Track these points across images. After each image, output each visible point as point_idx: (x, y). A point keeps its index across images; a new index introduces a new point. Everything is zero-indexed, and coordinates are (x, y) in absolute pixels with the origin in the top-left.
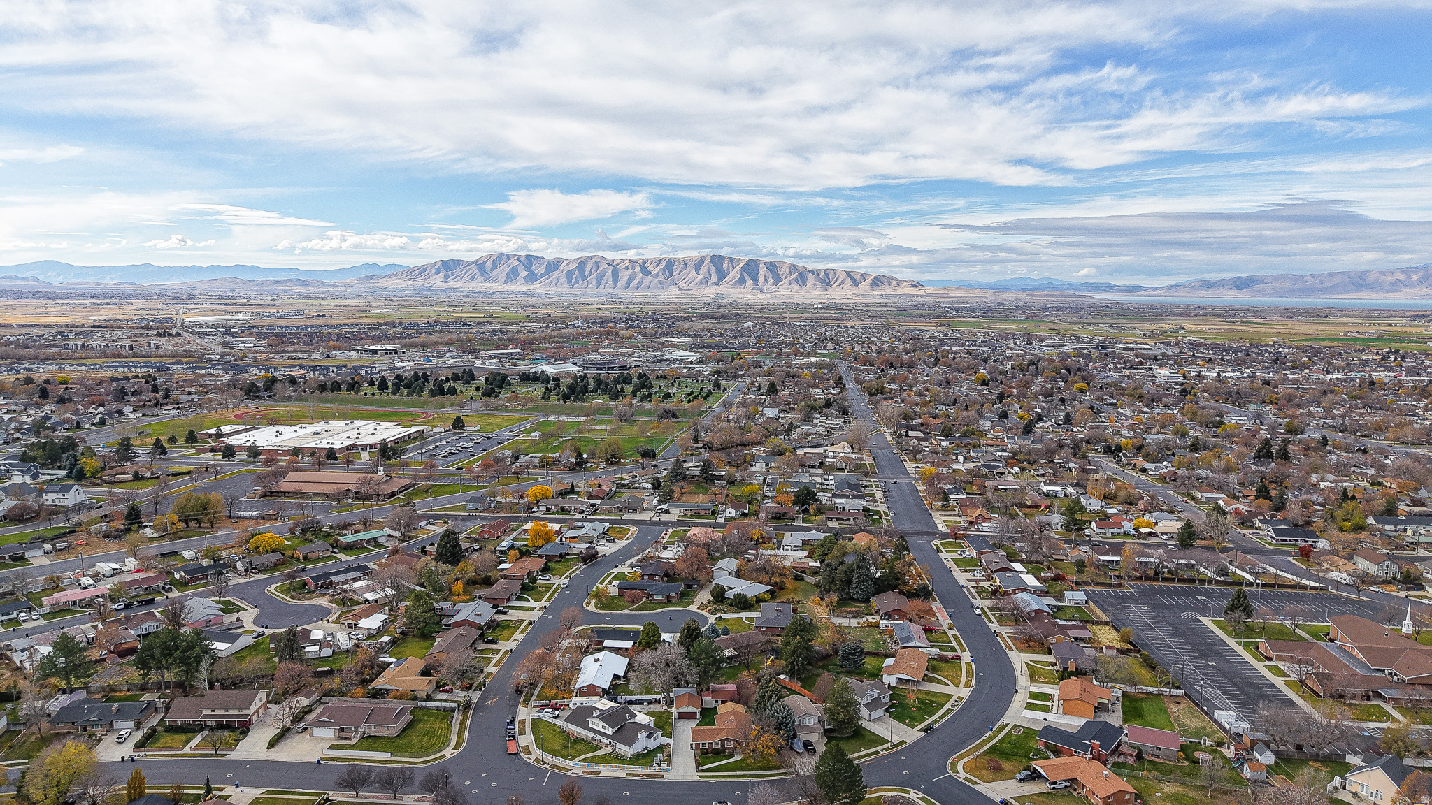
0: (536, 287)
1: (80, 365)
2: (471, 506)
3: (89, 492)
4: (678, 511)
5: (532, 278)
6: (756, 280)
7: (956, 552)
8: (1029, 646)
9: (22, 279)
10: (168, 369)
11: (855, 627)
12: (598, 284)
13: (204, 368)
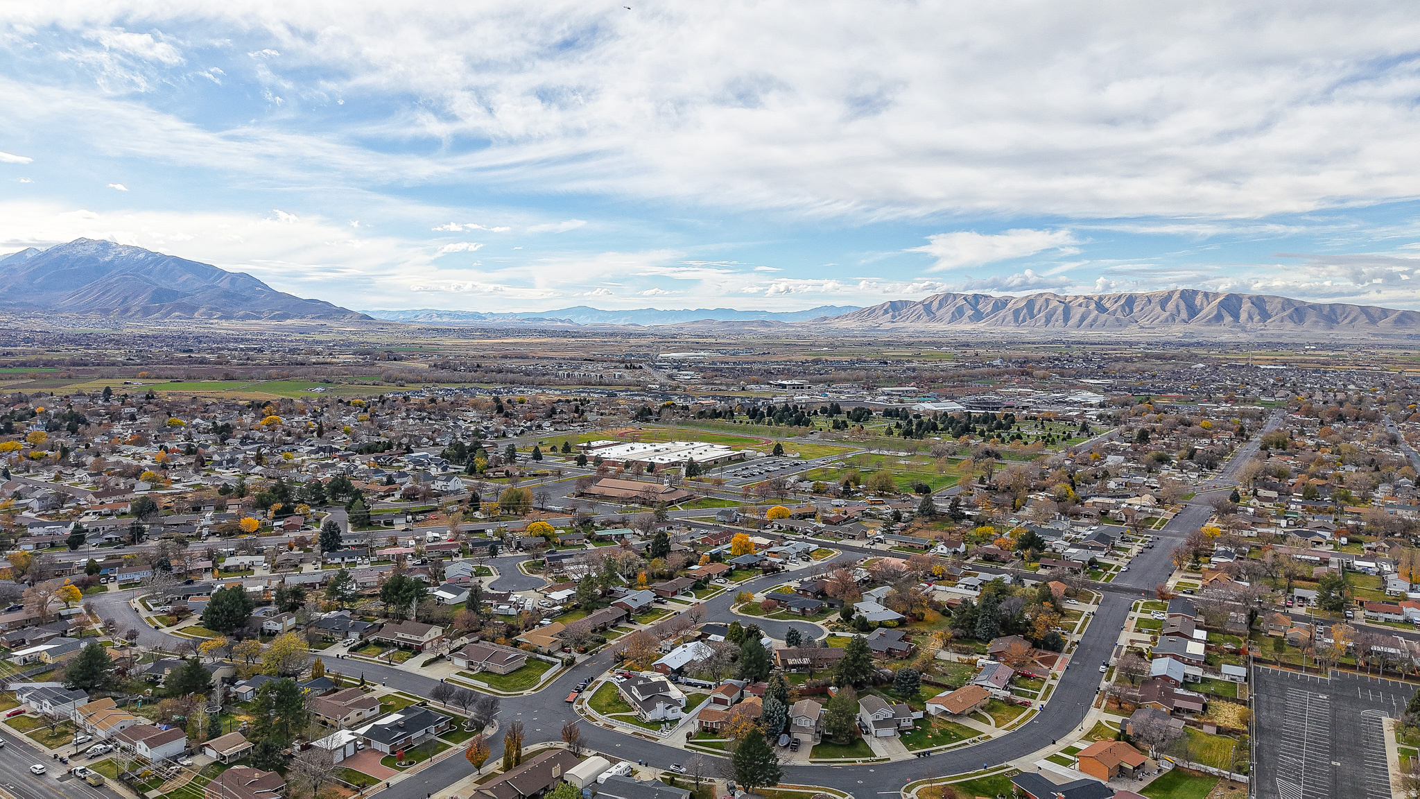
0: (981, 326)
1: (556, 390)
2: (720, 518)
3: (466, 482)
4: (893, 543)
5: (978, 316)
6: (1236, 317)
7: (1150, 612)
8: (1120, 708)
9: (561, 321)
10: (616, 395)
11: (954, 662)
12: (1048, 321)
13: (640, 395)
